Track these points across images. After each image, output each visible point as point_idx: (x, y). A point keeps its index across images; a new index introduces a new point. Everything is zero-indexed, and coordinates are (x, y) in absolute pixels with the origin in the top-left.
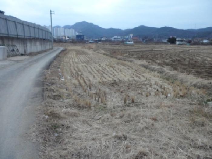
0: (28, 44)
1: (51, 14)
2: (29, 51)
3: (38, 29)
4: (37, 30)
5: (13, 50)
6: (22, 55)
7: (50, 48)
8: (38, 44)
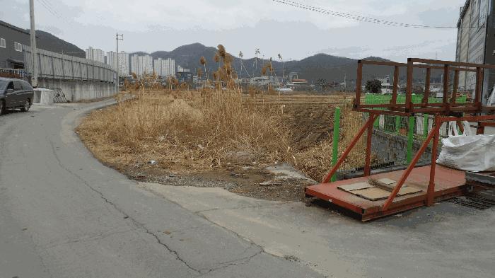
0: (78, 89)
1: (117, 39)
2: (78, 97)
3: (93, 66)
4: (91, 67)
5: (59, 95)
6: (69, 102)
7: (113, 95)
8: (91, 88)
